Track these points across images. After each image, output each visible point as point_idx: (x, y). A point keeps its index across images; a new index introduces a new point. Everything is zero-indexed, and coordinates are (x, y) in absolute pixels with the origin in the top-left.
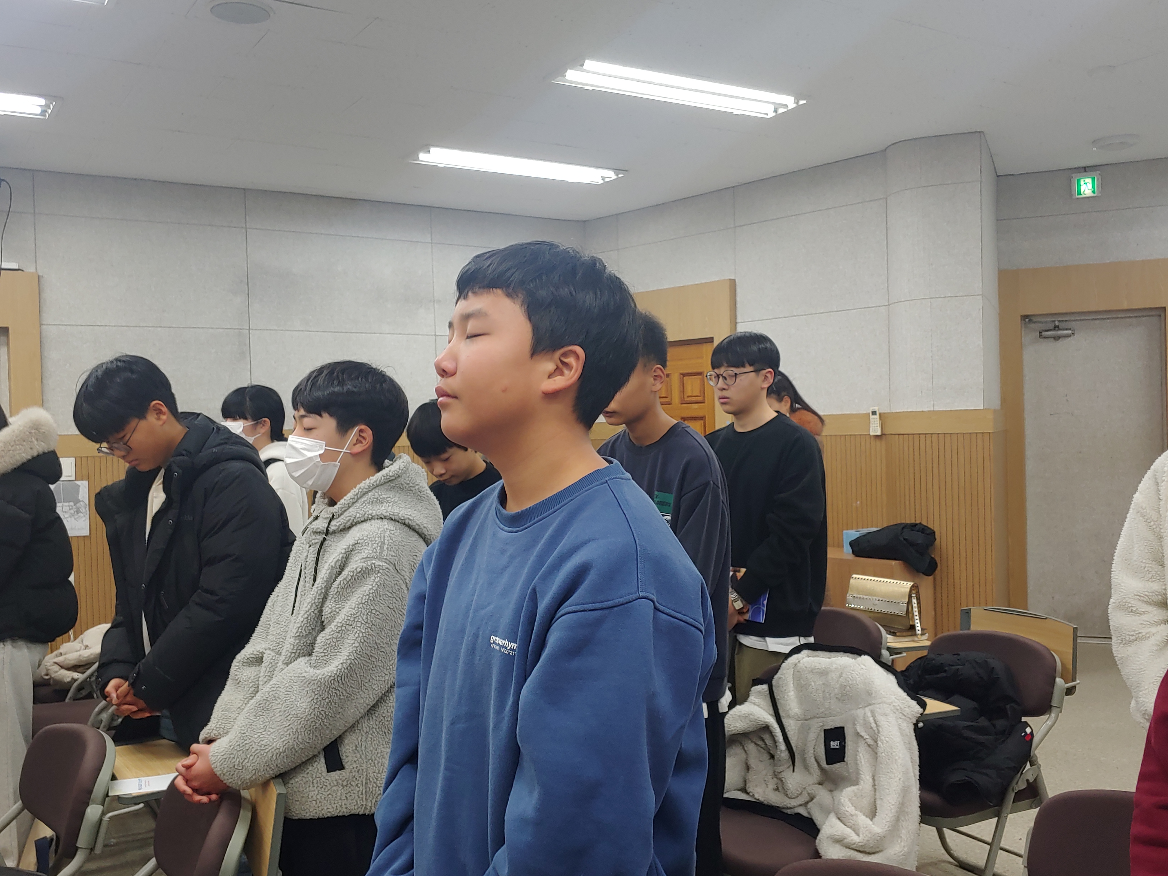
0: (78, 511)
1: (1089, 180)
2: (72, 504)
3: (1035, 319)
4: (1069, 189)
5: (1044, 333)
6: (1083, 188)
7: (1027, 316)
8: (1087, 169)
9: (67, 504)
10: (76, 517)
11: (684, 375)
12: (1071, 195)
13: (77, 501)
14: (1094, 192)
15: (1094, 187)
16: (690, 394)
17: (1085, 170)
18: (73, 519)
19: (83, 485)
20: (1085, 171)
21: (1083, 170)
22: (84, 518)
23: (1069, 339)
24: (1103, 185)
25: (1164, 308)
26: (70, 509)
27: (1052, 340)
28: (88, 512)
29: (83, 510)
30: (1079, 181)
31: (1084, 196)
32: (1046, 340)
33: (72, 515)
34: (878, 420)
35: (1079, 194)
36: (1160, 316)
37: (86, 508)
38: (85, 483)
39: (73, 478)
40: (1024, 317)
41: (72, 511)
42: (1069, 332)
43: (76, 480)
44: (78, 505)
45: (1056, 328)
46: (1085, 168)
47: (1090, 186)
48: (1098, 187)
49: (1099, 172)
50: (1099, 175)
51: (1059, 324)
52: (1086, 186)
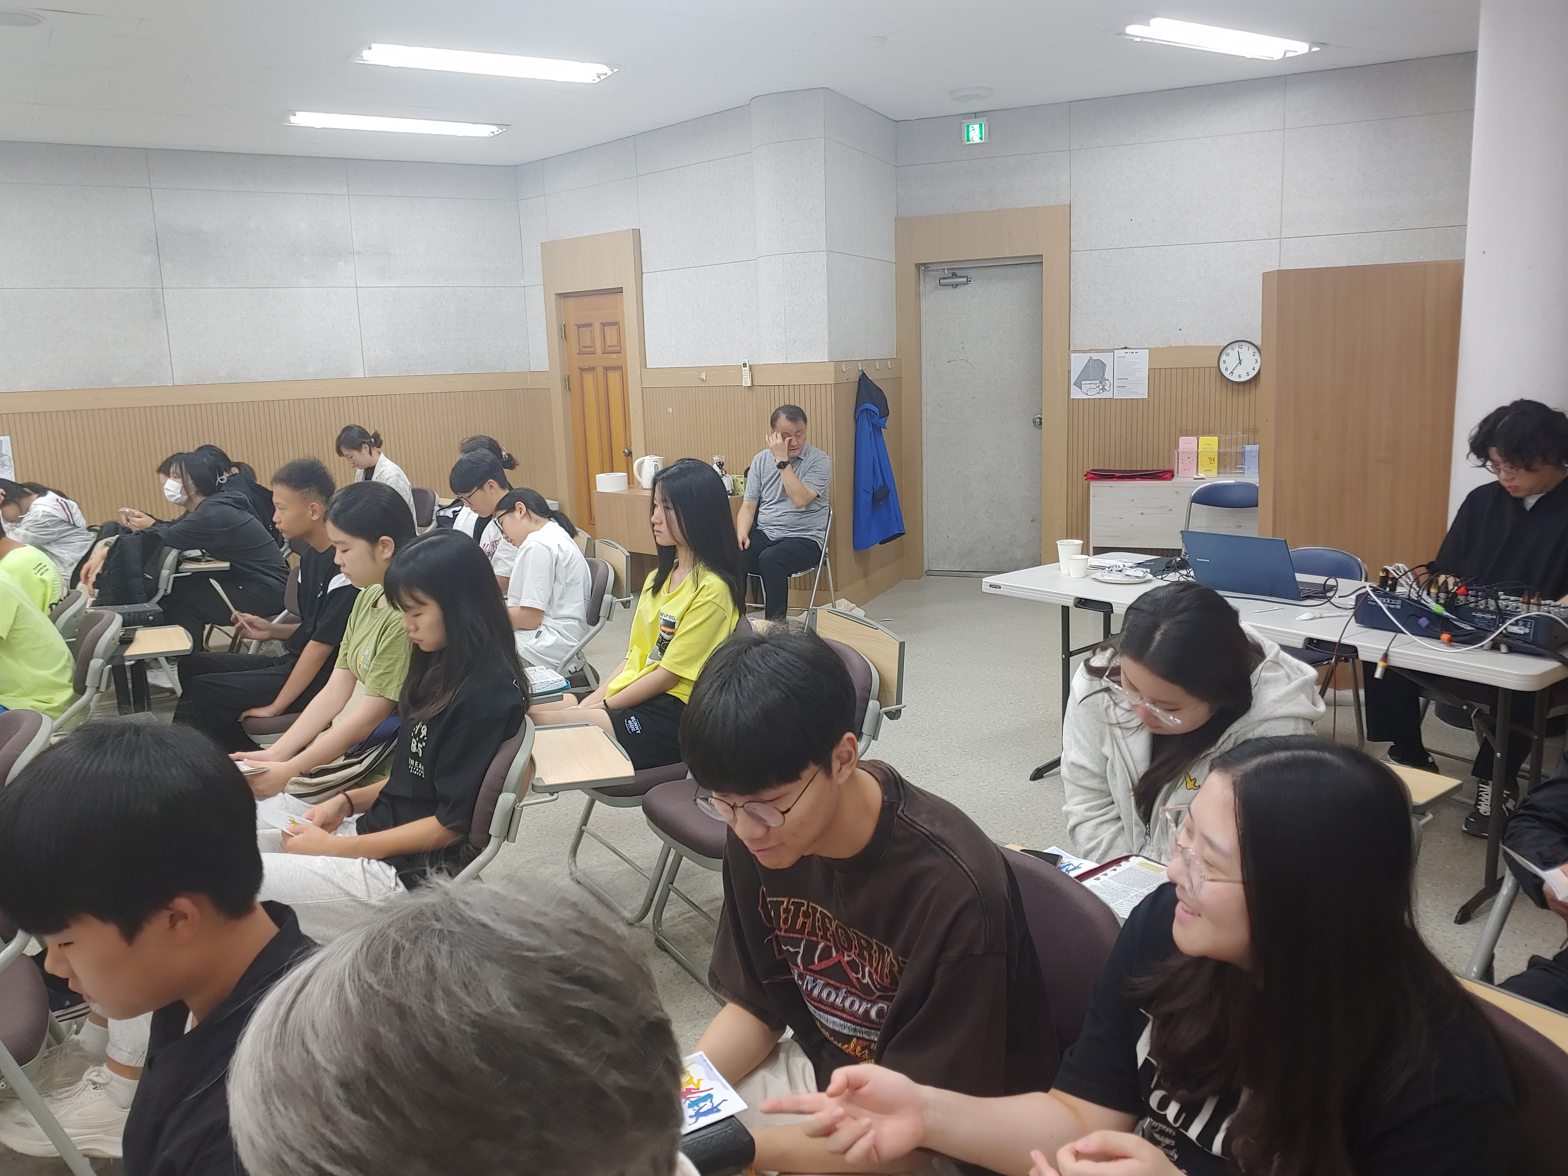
1: (977, 127)
3: (931, 268)
4: (960, 135)
5: (943, 281)
6: (971, 135)
7: (923, 264)
8: (977, 115)
11: (604, 325)
12: (962, 141)
14: (981, 138)
15: (981, 134)
16: (609, 344)
17: (975, 115)
20: (976, 117)
21: (974, 115)
23: (966, 286)
24: (990, 132)
25: (1042, 255)
27: (950, 287)
30: (968, 126)
31: (972, 142)
32: (945, 287)
34: (748, 371)
35: (968, 140)
36: (1036, 263)
42: (966, 279)
45: (955, 275)
46: (975, 113)
47: (978, 132)
48: (985, 134)
49: (986, 118)
50: (987, 121)
51: (957, 272)
52: (975, 133)
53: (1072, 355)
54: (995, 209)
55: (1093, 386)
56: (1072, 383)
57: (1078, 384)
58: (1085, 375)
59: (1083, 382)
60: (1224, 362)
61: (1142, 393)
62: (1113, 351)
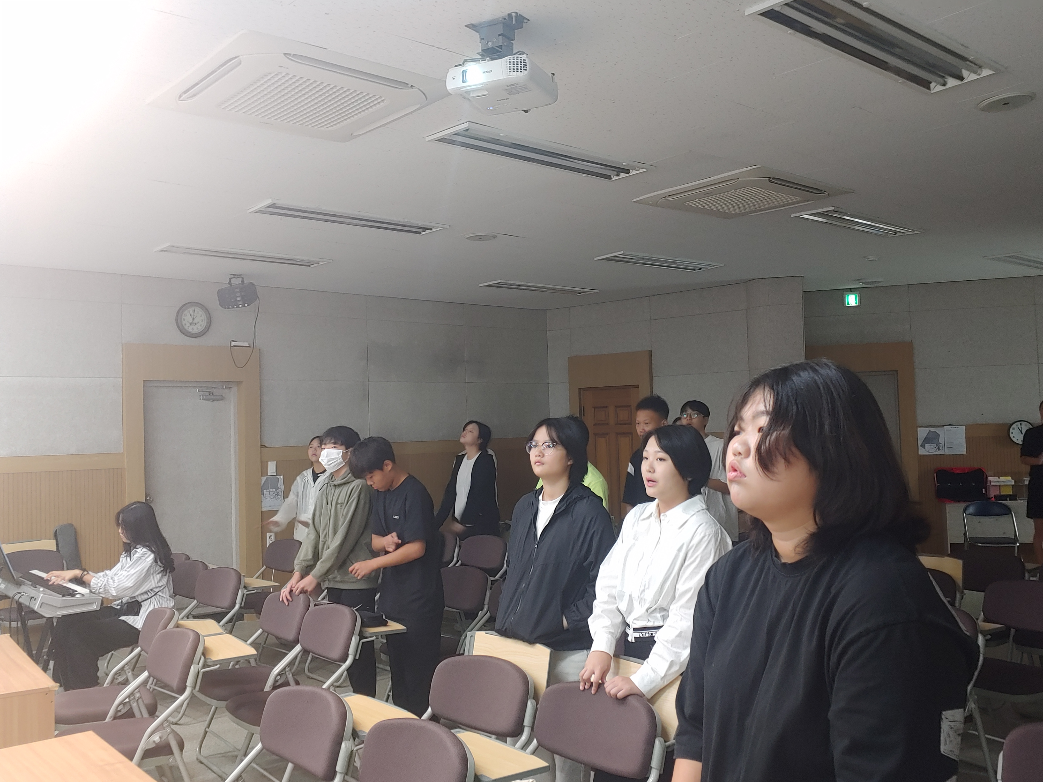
0: (278, 495)
1: (853, 296)
2: (274, 490)
4: (842, 302)
6: (850, 300)
8: (852, 290)
9: (271, 490)
10: (276, 498)
11: (618, 407)
12: (844, 304)
13: (277, 488)
14: (856, 303)
15: (856, 300)
16: (621, 419)
20: (851, 291)
22: (280, 499)
24: (861, 300)
25: (898, 370)
26: (273, 493)
28: (283, 495)
29: (280, 494)
30: (848, 296)
31: (851, 305)
33: (274, 497)
35: (848, 304)
36: (893, 375)
37: (281, 493)
38: (282, 477)
39: (276, 474)
41: (274, 495)
43: (277, 475)
44: (278, 491)
46: (850, 289)
47: (854, 300)
48: (858, 300)
50: (859, 293)
52: (852, 300)
53: (919, 429)
54: (865, 343)
55: (933, 447)
56: (919, 445)
57: (923, 446)
58: (927, 440)
59: (926, 445)
60: (1012, 433)
61: (963, 451)
62: (943, 426)
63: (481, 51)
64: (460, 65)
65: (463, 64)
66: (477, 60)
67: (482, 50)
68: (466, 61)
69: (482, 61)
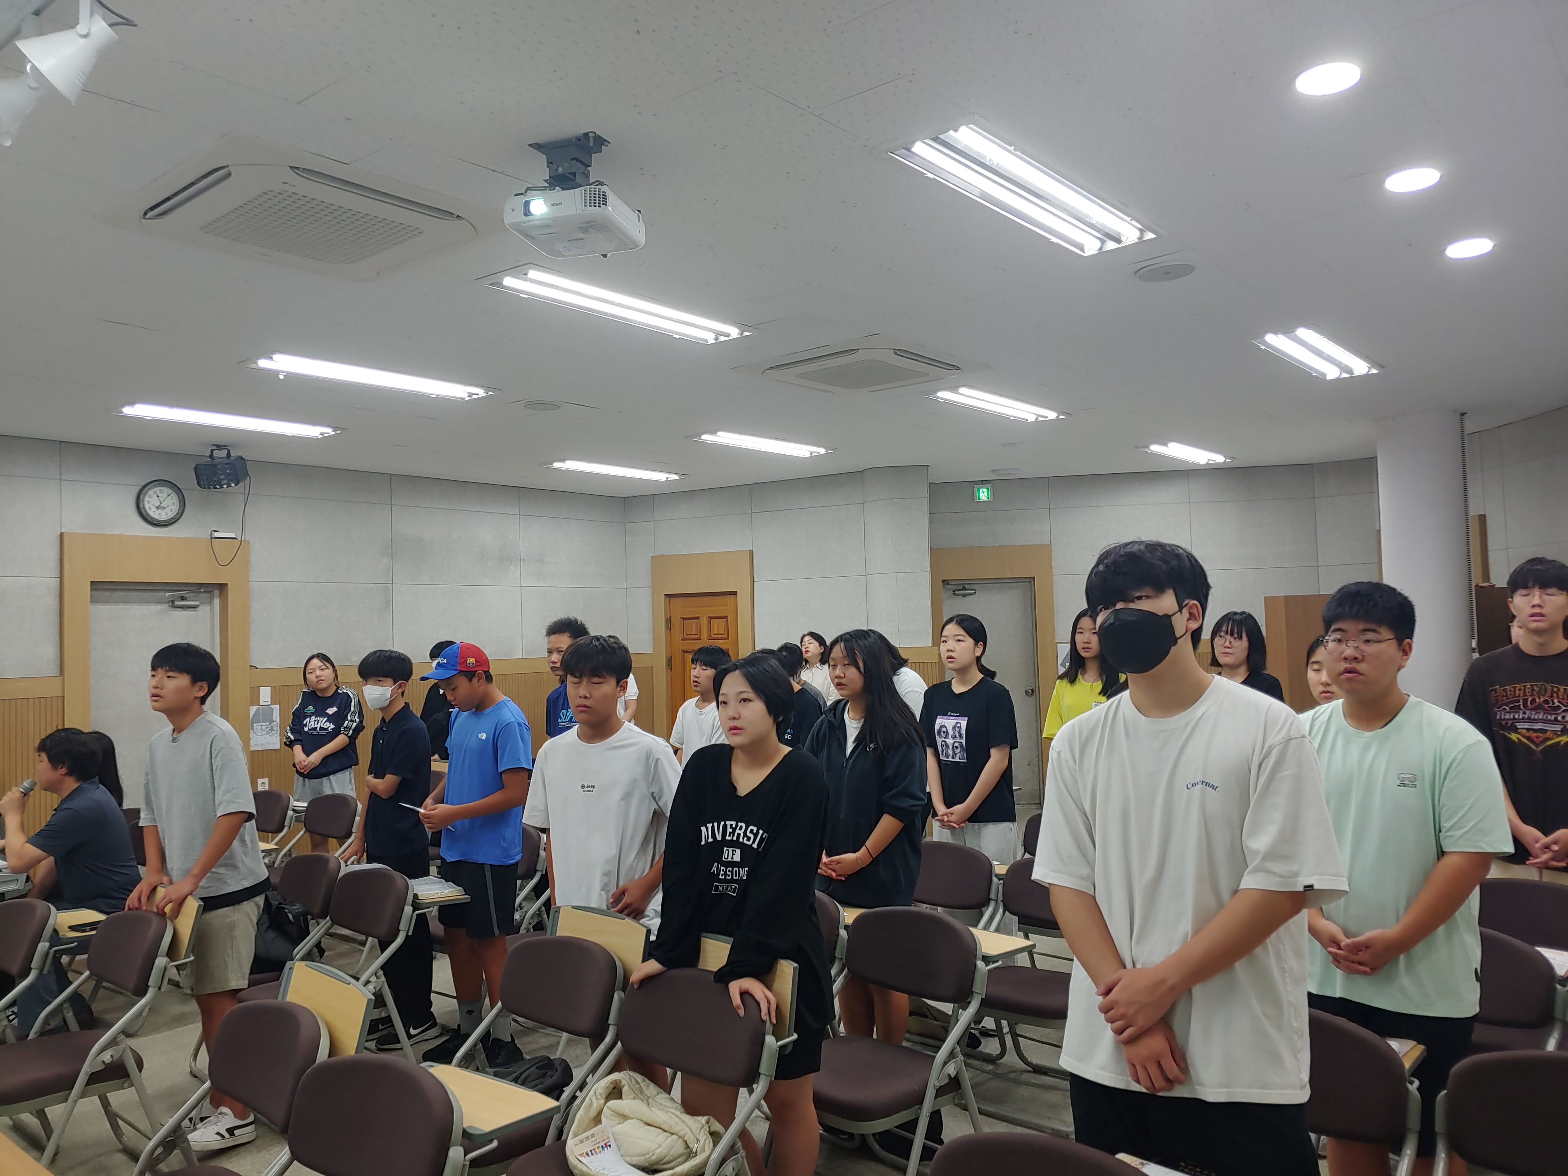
1: (985, 490)
3: (950, 583)
4: (973, 496)
5: (957, 592)
6: (981, 495)
8: (984, 482)
9: (264, 724)
10: (271, 734)
11: (711, 618)
12: (974, 499)
14: (988, 498)
15: (988, 494)
16: (716, 633)
18: (268, 736)
19: (276, 708)
20: (983, 484)
21: (981, 482)
22: (276, 735)
23: (974, 597)
24: (994, 493)
25: (1035, 577)
27: (961, 596)
28: (279, 730)
30: (978, 490)
31: (982, 500)
32: (958, 597)
33: (267, 733)
35: (979, 499)
36: (1031, 582)
38: (278, 707)
40: (943, 581)
42: (973, 591)
44: (272, 724)
45: (964, 589)
46: (982, 481)
47: (986, 494)
48: (991, 495)
49: (991, 485)
51: (966, 586)
52: (983, 494)
53: (1058, 645)
54: (997, 545)
63: (548, 178)
64: (522, 194)
65: (526, 192)
66: (545, 189)
67: (550, 177)
68: (528, 189)
69: (550, 190)
